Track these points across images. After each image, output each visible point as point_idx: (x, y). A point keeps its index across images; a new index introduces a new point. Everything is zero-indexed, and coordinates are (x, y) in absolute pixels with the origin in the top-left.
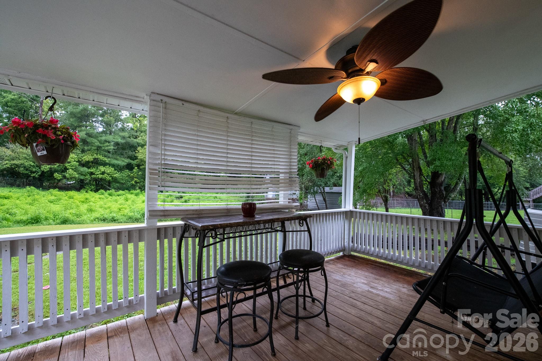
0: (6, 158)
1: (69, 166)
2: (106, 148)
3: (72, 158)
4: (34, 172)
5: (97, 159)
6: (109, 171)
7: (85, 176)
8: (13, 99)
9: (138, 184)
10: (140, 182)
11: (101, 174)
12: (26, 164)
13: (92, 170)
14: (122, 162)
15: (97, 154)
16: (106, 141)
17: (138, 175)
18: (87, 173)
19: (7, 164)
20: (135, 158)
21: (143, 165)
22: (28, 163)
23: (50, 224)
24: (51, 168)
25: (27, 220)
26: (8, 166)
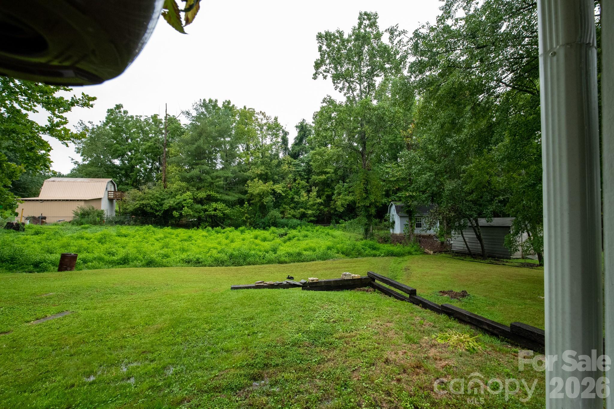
0: (137, 199)
1: (185, 203)
2: (217, 184)
3: (188, 196)
4: (158, 211)
5: (210, 195)
6: (220, 208)
7: (200, 213)
8: (150, 146)
9: (249, 220)
10: (251, 218)
11: (213, 210)
12: (152, 203)
13: (205, 207)
14: (233, 197)
15: (210, 190)
16: (217, 177)
17: (248, 210)
18: (202, 209)
19: (137, 204)
20: (246, 192)
21: (253, 200)
22: (153, 202)
23: (136, 266)
24: (170, 207)
25: (117, 260)
26: (138, 206)
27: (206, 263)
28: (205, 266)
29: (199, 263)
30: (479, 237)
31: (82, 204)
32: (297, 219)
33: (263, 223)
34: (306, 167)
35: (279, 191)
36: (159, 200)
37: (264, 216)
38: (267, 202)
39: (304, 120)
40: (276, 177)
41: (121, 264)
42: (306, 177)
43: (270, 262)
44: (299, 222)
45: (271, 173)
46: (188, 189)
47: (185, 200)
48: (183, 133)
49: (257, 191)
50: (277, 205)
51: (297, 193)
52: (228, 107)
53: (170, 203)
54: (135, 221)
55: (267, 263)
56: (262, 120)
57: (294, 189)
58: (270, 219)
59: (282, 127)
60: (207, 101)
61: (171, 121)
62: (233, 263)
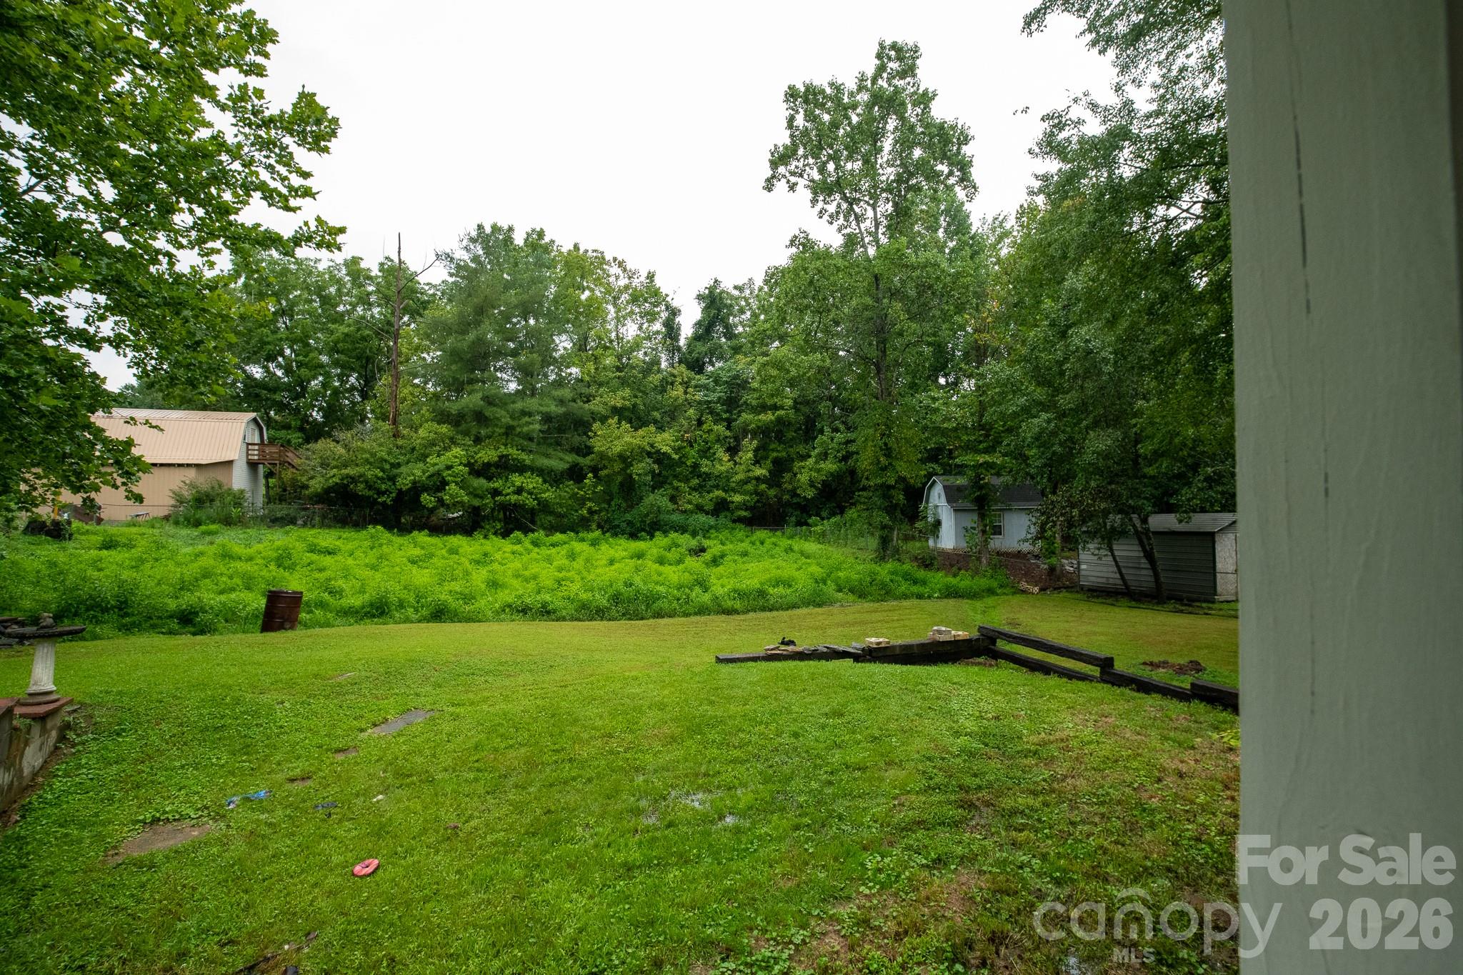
0: (334, 463)
1: (451, 476)
2: (525, 429)
3: (456, 457)
4: (383, 493)
5: (507, 456)
6: (531, 486)
7: (482, 498)
8: (347, 335)
9: (596, 517)
10: (600, 511)
11: (514, 493)
12: (369, 474)
13: (497, 484)
14: (559, 461)
15: (506, 445)
16: (524, 413)
17: (594, 492)
18: (487, 490)
19: (334, 476)
20: (588, 451)
21: (605, 467)
22: (372, 473)
23: (407, 620)
24: (414, 482)
25: (363, 607)
26: (336, 480)
28: (564, 619)
29: (548, 613)
30: (1149, 556)
31: (192, 473)
32: (707, 513)
33: (630, 523)
34: (726, 392)
35: (665, 449)
36: (387, 467)
37: (632, 507)
38: (639, 475)
39: (716, 281)
40: (656, 415)
41: (374, 616)
42: (725, 416)
43: (702, 611)
44: (712, 521)
45: (644, 405)
46: (453, 441)
47: (449, 468)
48: (425, 305)
49: (618, 448)
50: (658, 482)
51: (706, 453)
52: (537, 242)
53: (413, 473)
54: (324, 517)
55: (696, 614)
56: (617, 278)
57: (699, 445)
58: (647, 515)
59: (667, 295)
60: (488, 230)
61: (396, 273)
62: (624, 615)
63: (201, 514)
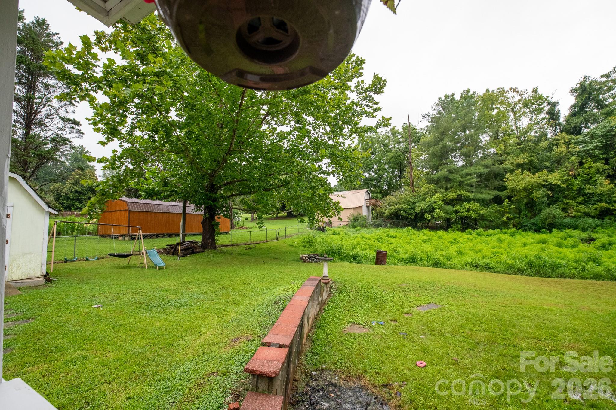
0: (392, 204)
1: (436, 206)
2: (469, 182)
3: (438, 198)
4: (410, 214)
5: (461, 195)
6: (474, 208)
7: (450, 214)
8: (393, 156)
9: (512, 221)
10: (514, 218)
11: (466, 211)
12: (405, 207)
13: (457, 208)
14: (488, 195)
15: (460, 190)
16: (467, 174)
17: (509, 209)
18: (453, 211)
19: (393, 209)
20: (504, 188)
21: (515, 196)
22: (406, 207)
23: (424, 265)
24: (422, 209)
25: (407, 259)
26: (394, 210)
27: (499, 269)
28: (499, 272)
29: (490, 268)
31: (352, 210)
32: (593, 217)
33: (534, 224)
34: (602, 142)
35: (555, 182)
36: (411, 204)
37: (535, 215)
38: (538, 198)
39: (585, 77)
40: (548, 164)
41: (411, 262)
42: (602, 157)
43: (596, 277)
44: (598, 222)
45: (538, 160)
46: (436, 191)
47: (435, 202)
48: (420, 138)
49: (522, 185)
50: (552, 201)
51: (588, 180)
52: (467, 97)
53: (421, 206)
54: (390, 224)
55: (591, 278)
56: (513, 98)
57: (582, 177)
58: (546, 219)
59: (548, 97)
60: (443, 98)
61: (409, 129)
62: (536, 274)
63: (355, 224)
